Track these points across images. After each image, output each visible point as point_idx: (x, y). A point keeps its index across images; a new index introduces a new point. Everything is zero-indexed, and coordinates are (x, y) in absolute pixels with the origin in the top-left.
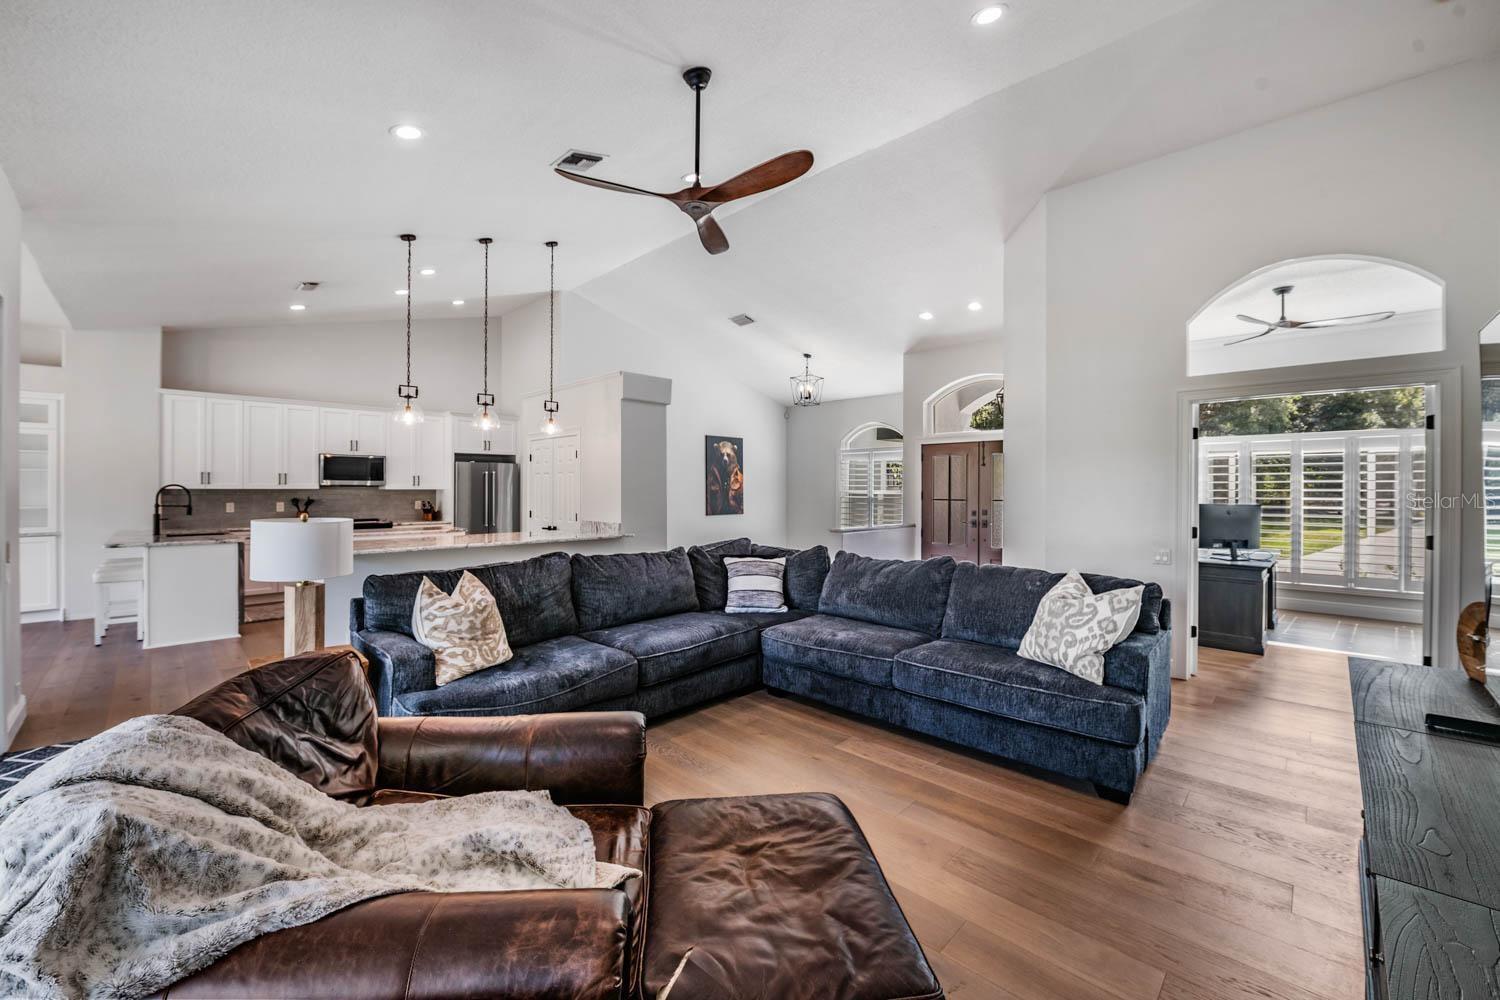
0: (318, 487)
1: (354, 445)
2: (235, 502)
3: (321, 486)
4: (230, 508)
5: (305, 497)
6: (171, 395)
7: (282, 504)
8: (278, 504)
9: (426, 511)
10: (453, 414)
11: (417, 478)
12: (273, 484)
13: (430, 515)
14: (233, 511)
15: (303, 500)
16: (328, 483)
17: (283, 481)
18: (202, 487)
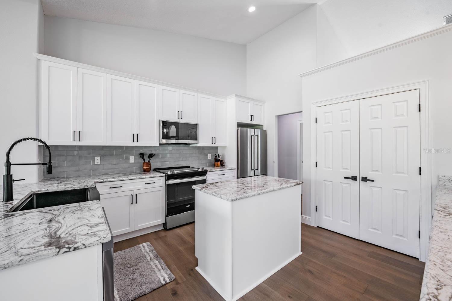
0: (158, 145)
1: (180, 114)
2: (101, 157)
3: (160, 144)
4: (98, 160)
5: (149, 152)
6: (47, 61)
7: (133, 157)
8: (130, 157)
9: (217, 161)
10: (236, 95)
11: (214, 139)
12: (128, 142)
13: (219, 163)
14: (99, 163)
15: (146, 154)
16: (164, 141)
17: (136, 140)
18: (74, 144)
